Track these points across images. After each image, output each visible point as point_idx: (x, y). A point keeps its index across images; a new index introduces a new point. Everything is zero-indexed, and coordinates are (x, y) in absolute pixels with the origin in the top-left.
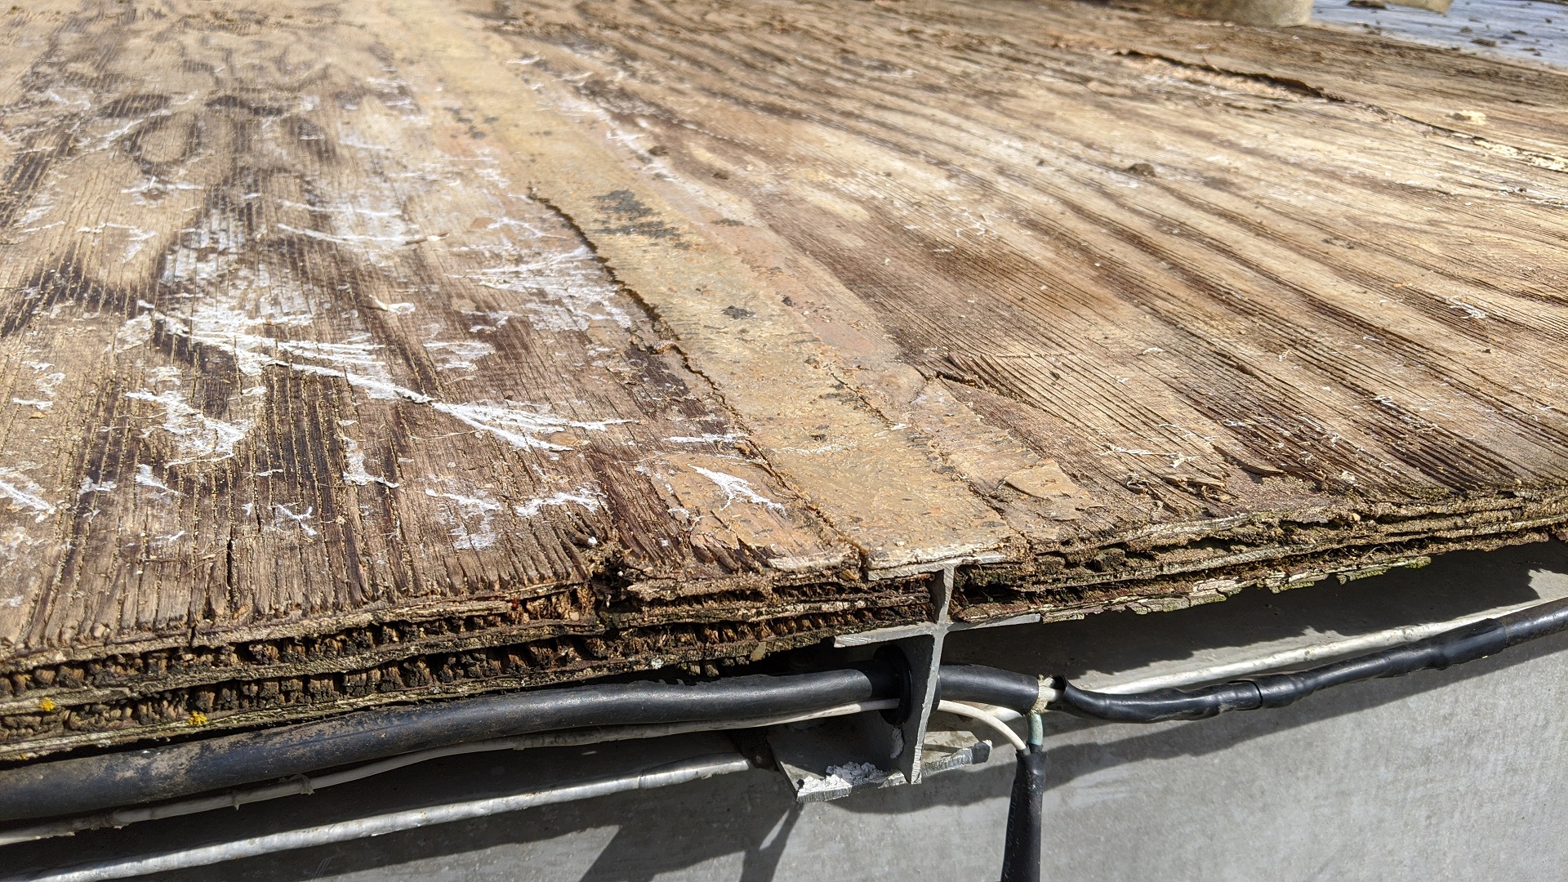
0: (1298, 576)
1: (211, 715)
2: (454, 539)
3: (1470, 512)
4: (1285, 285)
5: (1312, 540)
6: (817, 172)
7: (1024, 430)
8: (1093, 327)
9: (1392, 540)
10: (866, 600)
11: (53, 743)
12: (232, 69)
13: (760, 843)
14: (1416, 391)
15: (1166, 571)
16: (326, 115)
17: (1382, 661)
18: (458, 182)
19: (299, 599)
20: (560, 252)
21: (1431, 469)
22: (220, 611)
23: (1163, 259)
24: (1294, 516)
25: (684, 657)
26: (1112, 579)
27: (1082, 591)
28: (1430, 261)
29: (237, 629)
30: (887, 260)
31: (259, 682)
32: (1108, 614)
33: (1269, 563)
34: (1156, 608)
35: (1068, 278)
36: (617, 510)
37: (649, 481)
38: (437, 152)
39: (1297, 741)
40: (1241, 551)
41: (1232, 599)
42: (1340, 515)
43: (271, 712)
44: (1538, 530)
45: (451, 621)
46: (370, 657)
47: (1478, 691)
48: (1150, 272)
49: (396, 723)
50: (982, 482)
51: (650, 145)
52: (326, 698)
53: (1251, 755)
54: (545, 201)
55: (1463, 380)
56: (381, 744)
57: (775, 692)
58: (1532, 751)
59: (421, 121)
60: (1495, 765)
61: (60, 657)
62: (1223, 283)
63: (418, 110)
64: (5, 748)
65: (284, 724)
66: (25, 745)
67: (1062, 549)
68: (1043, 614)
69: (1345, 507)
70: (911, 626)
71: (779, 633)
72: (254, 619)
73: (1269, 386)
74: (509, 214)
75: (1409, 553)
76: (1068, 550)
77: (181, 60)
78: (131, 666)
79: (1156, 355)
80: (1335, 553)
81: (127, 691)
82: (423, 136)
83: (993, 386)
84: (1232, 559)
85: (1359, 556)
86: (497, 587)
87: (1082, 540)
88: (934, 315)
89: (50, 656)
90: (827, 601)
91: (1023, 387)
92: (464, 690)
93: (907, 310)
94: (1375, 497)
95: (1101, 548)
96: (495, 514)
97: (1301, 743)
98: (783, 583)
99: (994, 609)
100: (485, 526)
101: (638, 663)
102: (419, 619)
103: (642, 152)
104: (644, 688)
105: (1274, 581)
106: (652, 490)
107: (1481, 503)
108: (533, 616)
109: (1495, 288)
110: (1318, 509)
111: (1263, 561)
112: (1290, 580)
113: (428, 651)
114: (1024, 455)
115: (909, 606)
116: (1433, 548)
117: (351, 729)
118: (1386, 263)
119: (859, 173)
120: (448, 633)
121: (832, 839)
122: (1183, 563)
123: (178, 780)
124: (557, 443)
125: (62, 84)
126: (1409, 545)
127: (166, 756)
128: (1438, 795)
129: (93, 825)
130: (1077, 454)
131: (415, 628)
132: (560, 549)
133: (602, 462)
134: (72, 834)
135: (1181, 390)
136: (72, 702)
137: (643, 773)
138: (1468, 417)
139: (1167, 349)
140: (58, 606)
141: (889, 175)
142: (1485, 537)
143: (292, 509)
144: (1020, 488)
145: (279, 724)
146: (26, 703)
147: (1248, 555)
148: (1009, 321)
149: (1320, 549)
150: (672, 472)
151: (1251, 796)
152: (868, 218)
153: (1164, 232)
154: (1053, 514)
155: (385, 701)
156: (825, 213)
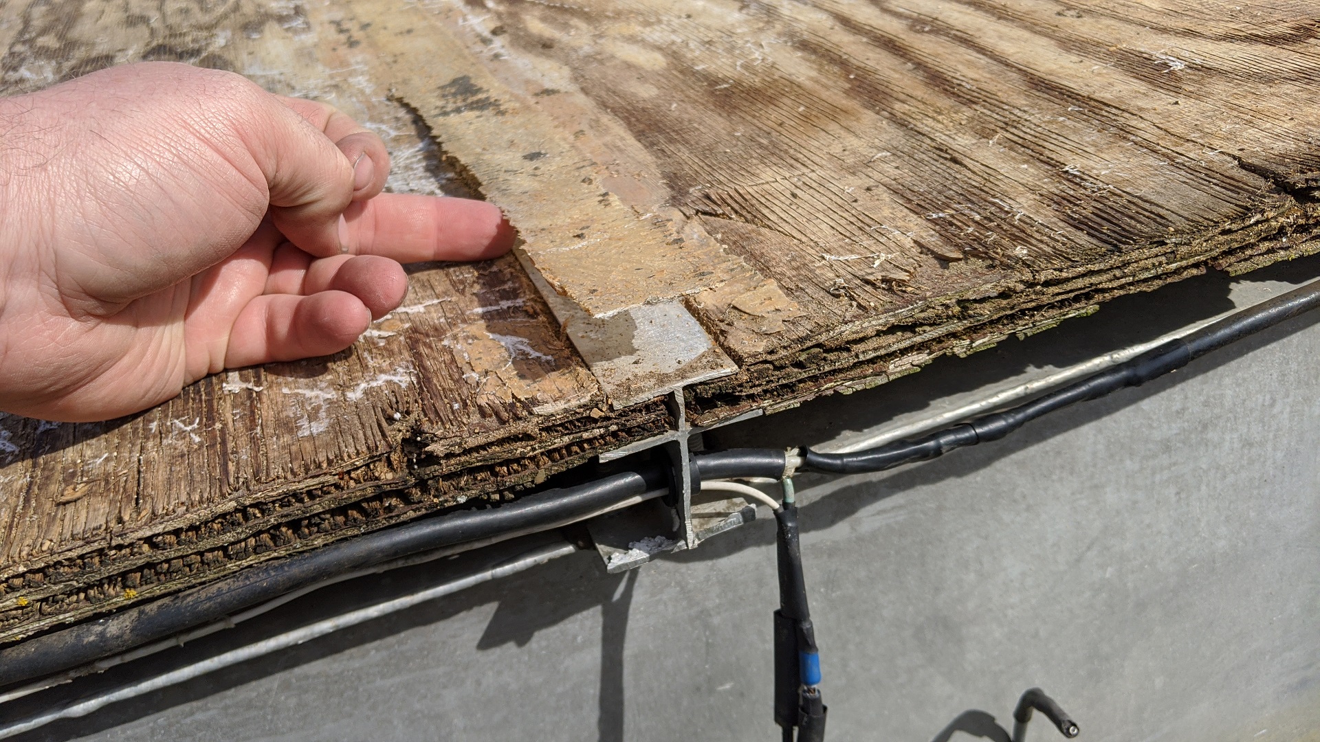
0: (981, 341)
1: (139, 589)
2: (298, 428)
3: (1126, 264)
4: (1013, 66)
5: (986, 311)
6: (629, 24)
7: (758, 253)
8: (836, 142)
9: (1059, 298)
10: (617, 424)
11: (34, 626)
12: (164, 16)
13: (612, 598)
14: (1102, 155)
15: (862, 358)
16: (235, 49)
17: (1083, 388)
18: (334, 95)
19: (184, 498)
20: (408, 148)
21: (1096, 230)
22: (126, 518)
23: (910, 60)
24: (971, 295)
25: (483, 490)
26: (817, 372)
27: (794, 385)
28: (1149, 17)
29: (140, 528)
30: (674, 105)
31: (168, 561)
32: (820, 399)
33: (954, 335)
34: (859, 388)
35: (825, 94)
36: (424, 381)
37: (451, 352)
38: (320, 68)
39: (1047, 452)
40: (924, 332)
41: (925, 369)
42: (1008, 287)
43: (182, 580)
44: (1196, 265)
45: (296, 496)
46: (241, 531)
47: (1204, 387)
48: (897, 76)
49: (273, 574)
50: (715, 308)
51: (492, 25)
52: (218, 565)
53: (1008, 469)
54: (400, 100)
55: (1147, 136)
56: (265, 591)
57: (565, 500)
58: (1264, 426)
59: (309, 39)
60: (1232, 442)
61: (22, 569)
62: (957, 75)
63: (308, 27)
64: (3, 635)
65: (194, 586)
66: (16, 631)
67: (769, 358)
68: (764, 409)
69: (1013, 281)
70: (659, 437)
71: (553, 461)
72: (152, 519)
73: (974, 172)
74: (372, 119)
75: (1078, 305)
76: (774, 357)
77: (125, 15)
78: (75, 565)
79: (883, 160)
80: (1012, 318)
81: (75, 583)
82: (310, 54)
83: (741, 215)
84: (918, 339)
85: (1033, 315)
86: (325, 465)
87: (785, 348)
88: (704, 154)
89: (15, 569)
90: (586, 430)
91: (765, 211)
92: (319, 542)
93: (684, 154)
94: (1039, 266)
95: (803, 350)
96: (330, 402)
97: (1051, 453)
98: (546, 424)
99: (723, 412)
100: (322, 414)
101: (446, 501)
102: (271, 499)
103: (487, 34)
104: (459, 517)
105: (960, 348)
106: (453, 360)
107: (1135, 255)
108: (357, 481)
109: (1201, 35)
110: (989, 286)
111: (947, 335)
112: (974, 345)
113: (284, 520)
114: (751, 277)
115: (653, 422)
116: (1099, 297)
117: (241, 584)
118: (1108, 26)
119: (665, 18)
120: (297, 504)
121: (668, 585)
122: (875, 350)
123: (126, 637)
124: (385, 330)
125: (32, 60)
126: (1077, 299)
127: (115, 622)
128: (1183, 475)
129: (83, 673)
130: (797, 269)
131: (270, 505)
132: (375, 426)
133: (417, 341)
134: (70, 681)
135: (899, 192)
136: (39, 597)
137: (494, 567)
138: (1142, 173)
139: (894, 151)
140: (20, 530)
141: (689, 16)
142: (1145, 280)
143: (184, 422)
144: (743, 309)
145: (190, 588)
146: (8, 603)
147: (931, 333)
148: (766, 148)
149: (995, 317)
150: (470, 341)
151: (1015, 501)
152: (664, 64)
153: (917, 32)
154: (764, 329)
155: (262, 559)
156: (629, 66)
